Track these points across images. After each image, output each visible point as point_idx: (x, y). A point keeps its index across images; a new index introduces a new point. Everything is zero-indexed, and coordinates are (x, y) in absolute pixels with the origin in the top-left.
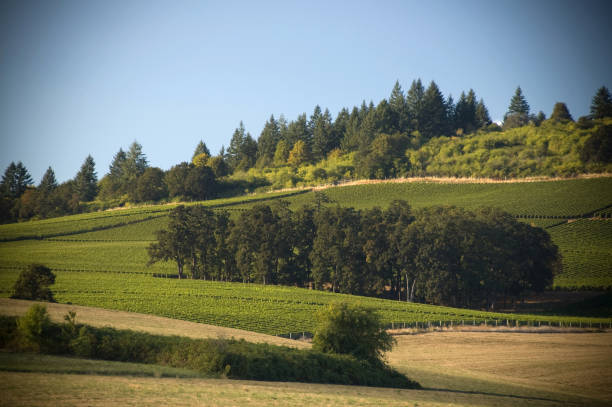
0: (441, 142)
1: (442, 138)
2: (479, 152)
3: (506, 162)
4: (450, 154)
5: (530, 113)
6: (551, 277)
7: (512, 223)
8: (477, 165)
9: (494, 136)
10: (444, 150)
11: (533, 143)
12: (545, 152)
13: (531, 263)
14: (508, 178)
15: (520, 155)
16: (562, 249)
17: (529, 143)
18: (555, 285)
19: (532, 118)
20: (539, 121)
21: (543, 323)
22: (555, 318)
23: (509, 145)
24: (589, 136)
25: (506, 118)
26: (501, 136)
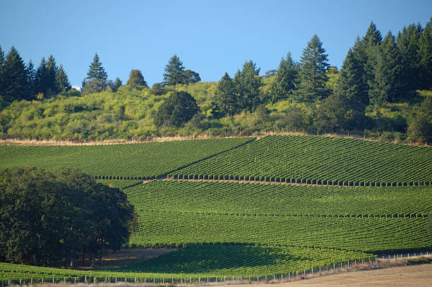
0: (22, 106)
1: (23, 101)
2: (59, 116)
3: (85, 125)
4: (31, 118)
5: (108, 79)
6: (127, 235)
7: (91, 184)
8: (57, 128)
9: (73, 101)
10: (25, 113)
11: (111, 108)
12: (122, 117)
13: (109, 222)
14: (87, 141)
15: (99, 118)
16: (137, 209)
17: (106, 108)
18: (131, 243)
19: (110, 84)
20: (116, 87)
21: (119, 280)
22: (131, 275)
23: (87, 109)
24: (162, 102)
25: (84, 84)
26: (80, 101)
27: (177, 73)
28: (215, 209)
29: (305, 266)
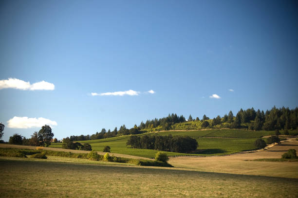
1: (177, 123)
2: (184, 126)
3: (188, 127)
6: (196, 148)
7: (189, 138)
8: (183, 128)
10: (178, 125)
12: (195, 126)
13: (193, 145)
14: (189, 130)
15: (191, 126)
16: (198, 143)
17: (192, 124)
20: (194, 120)
21: (195, 156)
22: (197, 155)
24: (202, 123)
25: (188, 120)
26: (187, 123)
27: (205, 118)
28: (213, 143)
29: (230, 153)
